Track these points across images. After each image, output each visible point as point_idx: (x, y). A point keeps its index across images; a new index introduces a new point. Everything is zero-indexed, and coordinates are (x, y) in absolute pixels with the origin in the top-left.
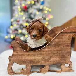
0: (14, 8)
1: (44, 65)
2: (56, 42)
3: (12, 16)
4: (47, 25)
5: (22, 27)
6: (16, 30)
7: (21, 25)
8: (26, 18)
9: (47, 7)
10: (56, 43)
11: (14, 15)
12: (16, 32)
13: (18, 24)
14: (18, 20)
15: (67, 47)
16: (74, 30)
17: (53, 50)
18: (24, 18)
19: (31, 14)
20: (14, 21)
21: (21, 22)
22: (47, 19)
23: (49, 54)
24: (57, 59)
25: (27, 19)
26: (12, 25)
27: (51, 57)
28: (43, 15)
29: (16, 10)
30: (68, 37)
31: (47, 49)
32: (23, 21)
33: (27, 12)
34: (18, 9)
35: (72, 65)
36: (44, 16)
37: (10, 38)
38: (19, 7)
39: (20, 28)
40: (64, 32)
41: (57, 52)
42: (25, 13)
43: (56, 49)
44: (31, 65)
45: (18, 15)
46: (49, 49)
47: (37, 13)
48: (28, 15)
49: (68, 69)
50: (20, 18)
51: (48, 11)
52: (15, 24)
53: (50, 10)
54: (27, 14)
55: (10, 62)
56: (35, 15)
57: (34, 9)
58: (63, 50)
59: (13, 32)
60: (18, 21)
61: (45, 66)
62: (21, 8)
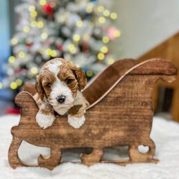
0: (19, 9)
1: (91, 146)
3: (13, 32)
4: (105, 54)
5: (38, 59)
6: (24, 67)
7: (38, 54)
8: (49, 36)
9: (105, 8)
10: (117, 98)
11: (18, 27)
12: (24, 73)
13: (29, 52)
14: (30, 40)
15: (143, 107)
16: (157, 69)
17: (110, 113)
18: (44, 36)
19: (64, 25)
20: (19, 44)
21: (36, 47)
22: (106, 39)
23: (101, 123)
25: (52, 40)
26: (12, 54)
28: (95, 28)
29: (24, 15)
30: (144, 83)
31: (96, 112)
32: (42, 43)
33: (53, 19)
34: (29, 12)
35: (154, 147)
36: (97, 32)
37: (9, 88)
38: (32, 9)
39: (34, 62)
40: (136, 72)
41: (120, 118)
42: (48, 24)
44: (62, 146)
45: (30, 28)
46: (101, 111)
47: (80, 24)
48: (54, 29)
49: (145, 157)
50: (34, 36)
51: (108, 18)
52: (20, 51)
53: (114, 16)
54: (52, 25)
55: (14, 139)
56: (73, 29)
57: (72, 12)
58: (134, 113)
59: (16, 72)
60: (29, 45)
61: (92, 149)
62: (36, 10)
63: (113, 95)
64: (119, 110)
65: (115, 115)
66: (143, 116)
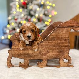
0: (11, 4)
2: (53, 36)
3: (9, 14)
4: (50, 22)
6: (14, 29)
7: (20, 23)
11: (11, 12)
12: (14, 32)
13: (16, 23)
14: (16, 18)
17: (50, 44)
18: (23, 15)
19: (31, 10)
20: (11, 19)
21: (19, 20)
24: (55, 53)
25: (26, 17)
26: (9, 24)
27: (48, 52)
29: (14, 6)
30: (65, 31)
32: (22, 18)
33: (27, 8)
36: (46, 12)
38: (17, 4)
40: (61, 26)
42: (24, 10)
43: (53, 44)
45: (16, 12)
47: (38, 9)
50: (18, 15)
54: (26, 10)
57: (35, 4)
58: (61, 44)
59: (10, 31)
60: (16, 20)
61: (43, 60)
62: (19, 4)
63: (51, 36)
64: (54, 43)
65: (52, 45)
66: (65, 45)
